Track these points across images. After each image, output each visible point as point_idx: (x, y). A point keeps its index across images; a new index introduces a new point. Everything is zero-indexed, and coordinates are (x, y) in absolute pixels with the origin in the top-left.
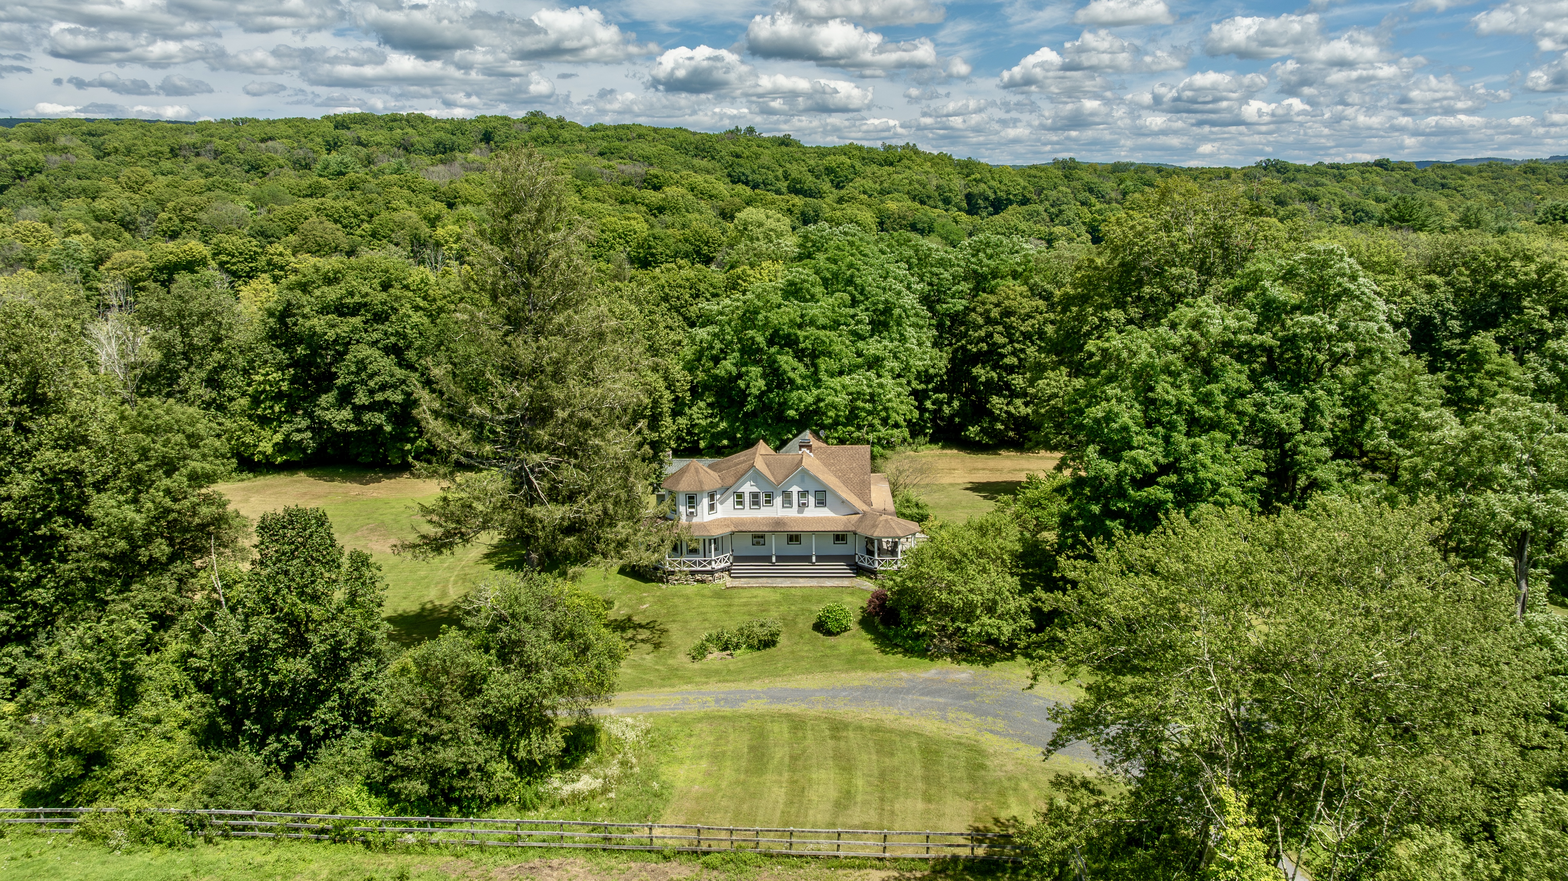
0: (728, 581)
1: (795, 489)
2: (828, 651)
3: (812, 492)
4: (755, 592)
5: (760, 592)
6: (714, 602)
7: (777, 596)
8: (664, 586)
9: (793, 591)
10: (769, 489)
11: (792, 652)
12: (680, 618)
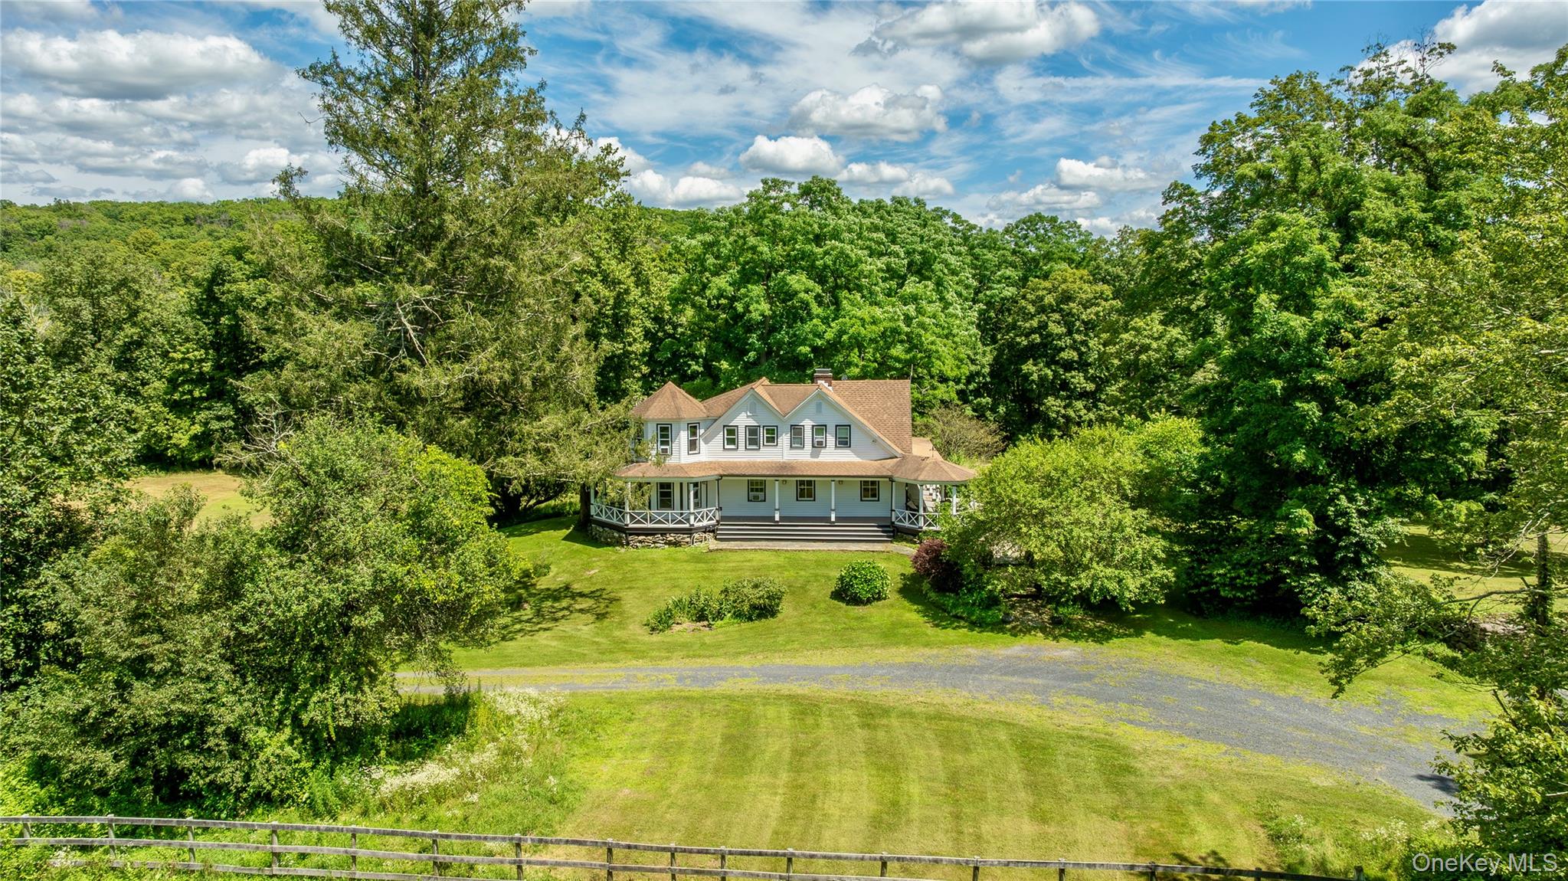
0: (713, 544)
1: (808, 424)
2: (854, 623)
3: (831, 429)
4: (750, 556)
5: (758, 556)
6: (690, 567)
7: (781, 560)
8: (623, 550)
9: (803, 555)
10: (771, 422)
11: (801, 624)
12: (640, 584)
